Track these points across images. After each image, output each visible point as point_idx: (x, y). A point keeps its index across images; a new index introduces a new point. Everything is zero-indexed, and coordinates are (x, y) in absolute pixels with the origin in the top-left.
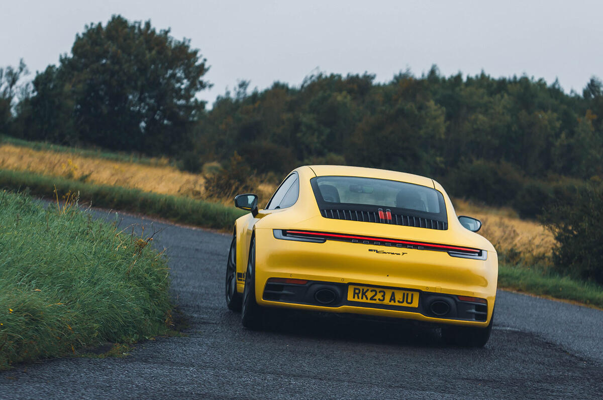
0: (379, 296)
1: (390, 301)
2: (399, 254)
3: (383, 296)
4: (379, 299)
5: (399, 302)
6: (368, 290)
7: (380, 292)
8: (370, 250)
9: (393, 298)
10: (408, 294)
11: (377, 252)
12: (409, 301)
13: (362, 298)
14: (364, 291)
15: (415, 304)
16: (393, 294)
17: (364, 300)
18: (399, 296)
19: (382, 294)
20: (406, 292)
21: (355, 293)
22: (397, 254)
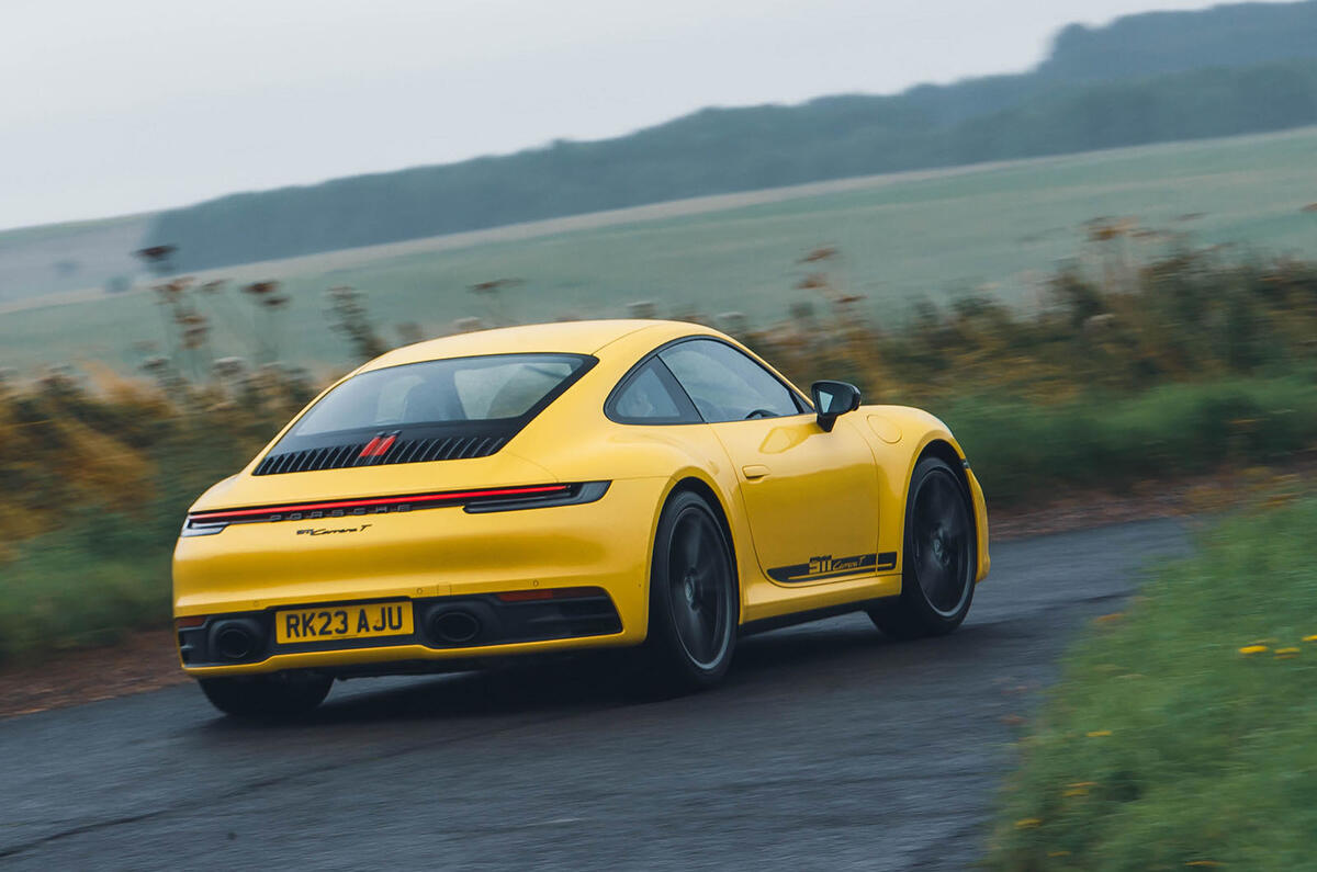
0: (336, 624)
1: (359, 631)
2: (355, 530)
3: (345, 622)
4: (337, 631)
5: (376, 628)
6: (313, 616)
7: (337, 614)
8: (299, 532)
9: (363, 624)
10: (390, 609)
11: (313, 533)
12: (395, 623)
13: (305, 635)
14: (307, 618)
15: (408, 628)
16: (363, 617)
17: (310, 638)
18: (374, 616)
19: (341, 617)
20: (387, 606)
21: (289, 626)
22: (351, 530)
